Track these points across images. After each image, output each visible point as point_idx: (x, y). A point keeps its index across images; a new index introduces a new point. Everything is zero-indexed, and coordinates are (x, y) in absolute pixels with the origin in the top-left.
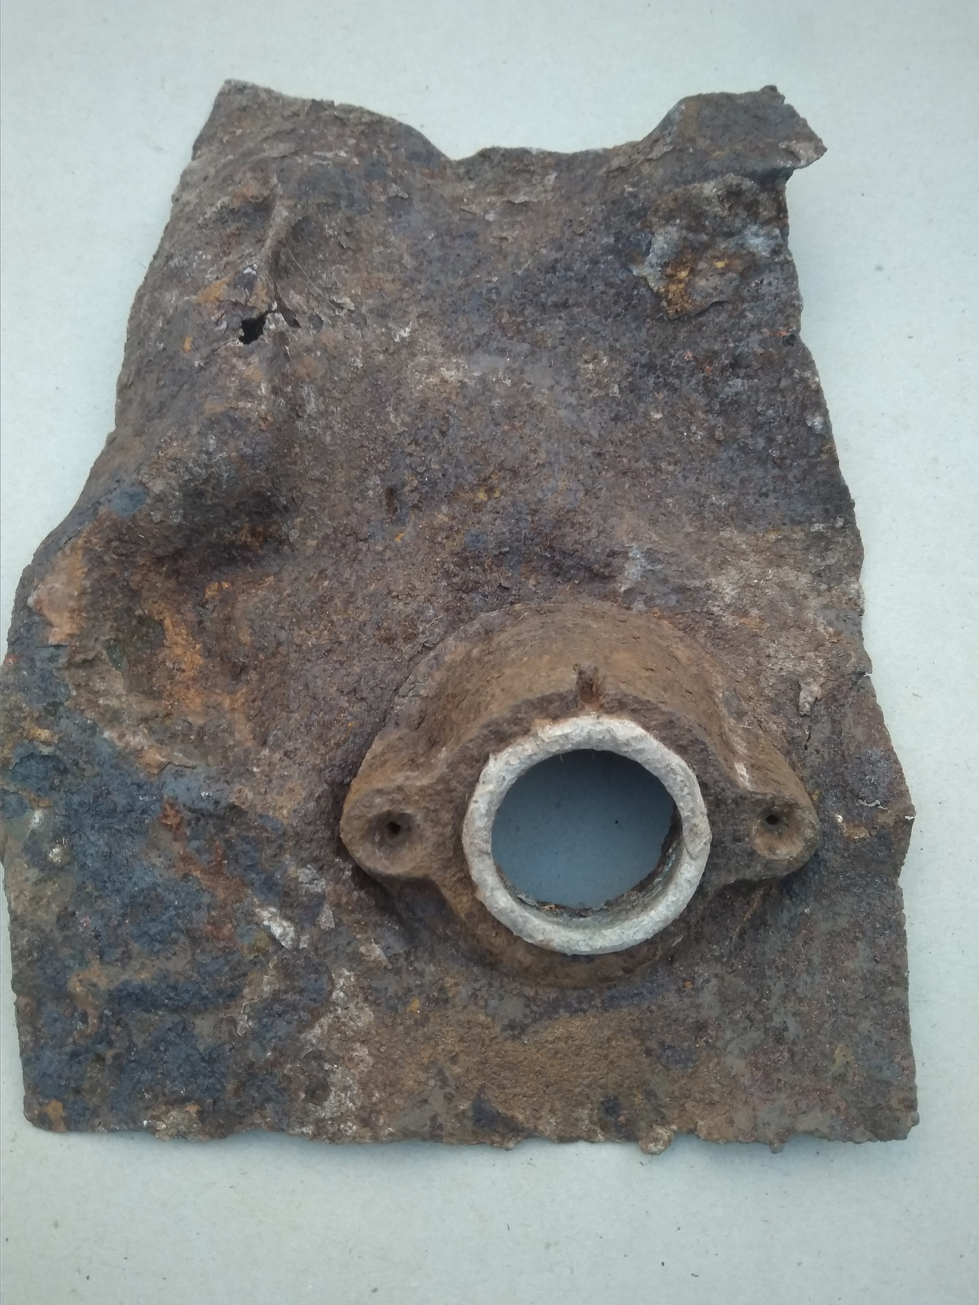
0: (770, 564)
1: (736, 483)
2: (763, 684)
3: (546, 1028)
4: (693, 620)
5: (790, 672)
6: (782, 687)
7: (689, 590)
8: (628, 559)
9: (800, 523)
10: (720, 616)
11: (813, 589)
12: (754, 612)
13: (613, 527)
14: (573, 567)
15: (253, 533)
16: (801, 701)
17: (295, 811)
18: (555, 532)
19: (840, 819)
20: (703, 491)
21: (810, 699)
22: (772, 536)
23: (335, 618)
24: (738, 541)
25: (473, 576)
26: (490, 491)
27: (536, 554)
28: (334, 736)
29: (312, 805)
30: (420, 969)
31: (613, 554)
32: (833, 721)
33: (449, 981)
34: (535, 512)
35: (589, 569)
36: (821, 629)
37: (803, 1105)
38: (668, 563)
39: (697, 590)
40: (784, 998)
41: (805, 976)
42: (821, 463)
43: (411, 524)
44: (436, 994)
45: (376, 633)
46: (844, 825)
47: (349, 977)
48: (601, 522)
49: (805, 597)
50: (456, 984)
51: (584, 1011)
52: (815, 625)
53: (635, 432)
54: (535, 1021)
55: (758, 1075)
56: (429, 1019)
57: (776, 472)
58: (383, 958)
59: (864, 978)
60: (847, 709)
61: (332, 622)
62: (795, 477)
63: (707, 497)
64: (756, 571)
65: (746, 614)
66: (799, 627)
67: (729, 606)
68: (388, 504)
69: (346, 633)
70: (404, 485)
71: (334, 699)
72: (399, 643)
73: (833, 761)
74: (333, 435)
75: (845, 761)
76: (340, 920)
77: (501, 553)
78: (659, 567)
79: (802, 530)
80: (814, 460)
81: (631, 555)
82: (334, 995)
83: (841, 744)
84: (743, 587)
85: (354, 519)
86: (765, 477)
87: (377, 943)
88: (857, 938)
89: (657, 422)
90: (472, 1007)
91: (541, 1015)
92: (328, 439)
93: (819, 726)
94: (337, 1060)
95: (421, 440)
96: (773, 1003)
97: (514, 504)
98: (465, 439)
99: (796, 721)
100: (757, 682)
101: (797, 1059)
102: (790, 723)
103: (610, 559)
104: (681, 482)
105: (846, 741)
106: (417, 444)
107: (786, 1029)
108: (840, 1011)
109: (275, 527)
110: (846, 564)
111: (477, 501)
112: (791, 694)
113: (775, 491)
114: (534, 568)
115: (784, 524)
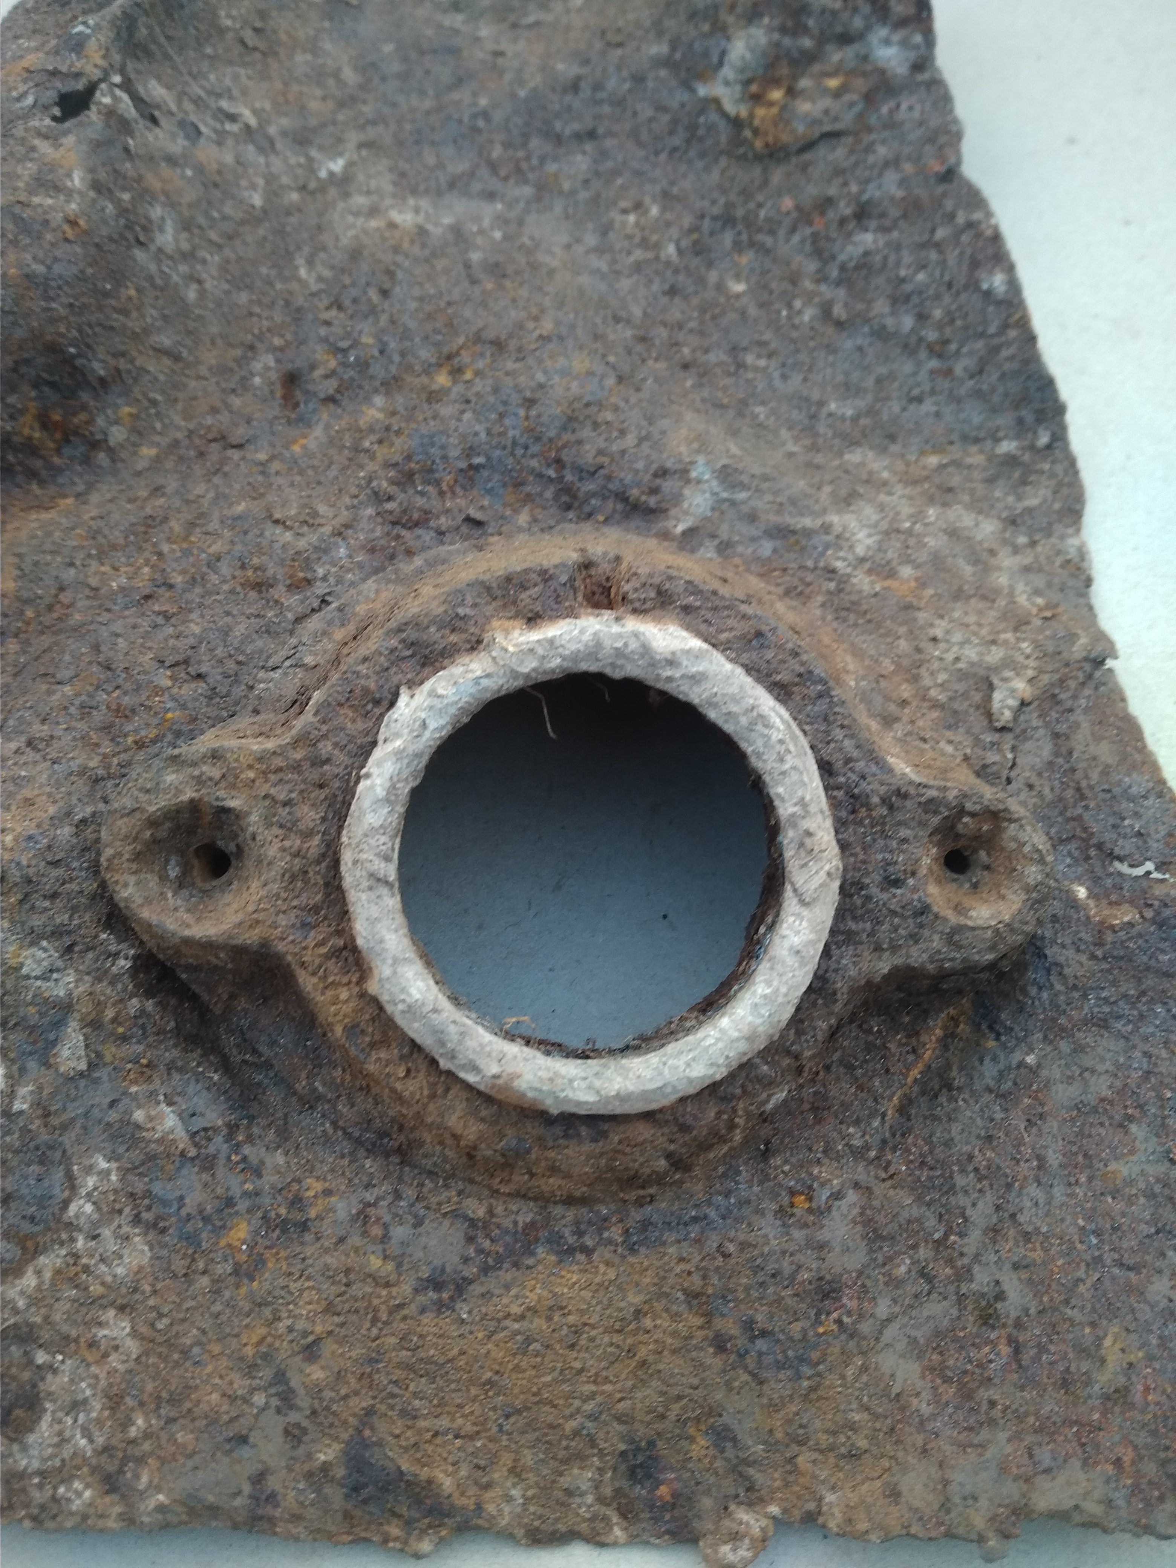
0: (931, 500)
1: (870, 382)
2: (927, 681)
3: (507, 1287)
4: (802, 580)
5: (972, 664)
6: (961, 687)
7: (794, 532)
8: (688, 481)
9: (977, 440)
10: (849, 576)
11: (1005, 542)
12: (906, 571)
13: (663, 433)
14: (594, 495)
15: (45, 423)
16: (996, 705)
17: (30, 838)
18: (567, 437)
19: (1082, 892)
20: (816, 395)
21: (1013, 703)
22: (933, 460)
23: (165, 548)
24: (876, 466)
25: (420, 502)
26: (457, 372)
27: (532, 471)
28: (136, 731)
29: (66, 832)
30: (254, 1160)
31: (663, 473)
32: (1056, 736)
33: (314, 1188)
34: (530, 402)
35: (622, 497)
36: (1022, 600)
37: (1044, 1455)
38: (757, 490)
39: (808, 533)
40: (994, 1232)
41: (1033, 1190)
42: (1008, 344)
43: (321, 426)
44: (283, 1211)
45: (238, 573)
46: (1091, 903)
47: (108, 1172)
48: (644, 423)
49: (992, 552)
50: (327, 1193)
51: (588, 1251)
52: (1011, 594)
53: (703, 311)
54: (486, 1270)
55: (949, 1392)
56: (264, 1262)
57: (934, 363)
58: (181, 1135)
59: (1151, 1195)
60: (1078, 716)
62: (965, 370)
63: (821, 404)
64: (906, 510)
65: (892, 574)
66: (984, 598)
67: (862, 560)
68: (285, 397)
69: (183, 572)
70: (313, 367)
71: (146, 673)
72: (279, 592)
73: (1061, 799)
74: (202, 293)
75: (1083, 797)
76: (99, 1055)
77: (471, 467)
78: (742, 496)
79: (981, 452)
80: (996, 341)
81: (694, 474)
82: (73, 1209)
83: (1073, 770)
84: (887, 533)
85: (224, 418)
86: (915, 374)
87: (170, 1104)
88: (1130, 1118)
89: (738, 296)
90: (356, 1240)
91: (500, 1260)
92: (192, 294)
93: (1029, 745)
94: (64, 1344)
95: (347, 303)
96: (973, 1240)
97: (496, 390)
98: (421, 299)
99: (988, 737)
100: (916, 678)
101: (1026, 1359)
102: (977, 742)
103: (658, 481)
104: (777, 383)
105: (1082, 765)
106: (340, 308)
107: (1000, 1296)
108: (1108, 1259)
109: (83, 416)
110: (1057, 506)
111: (434, 387)
112: (977, 697)
113: (933, 392)
114: (528, 495)
115: (951, 443)
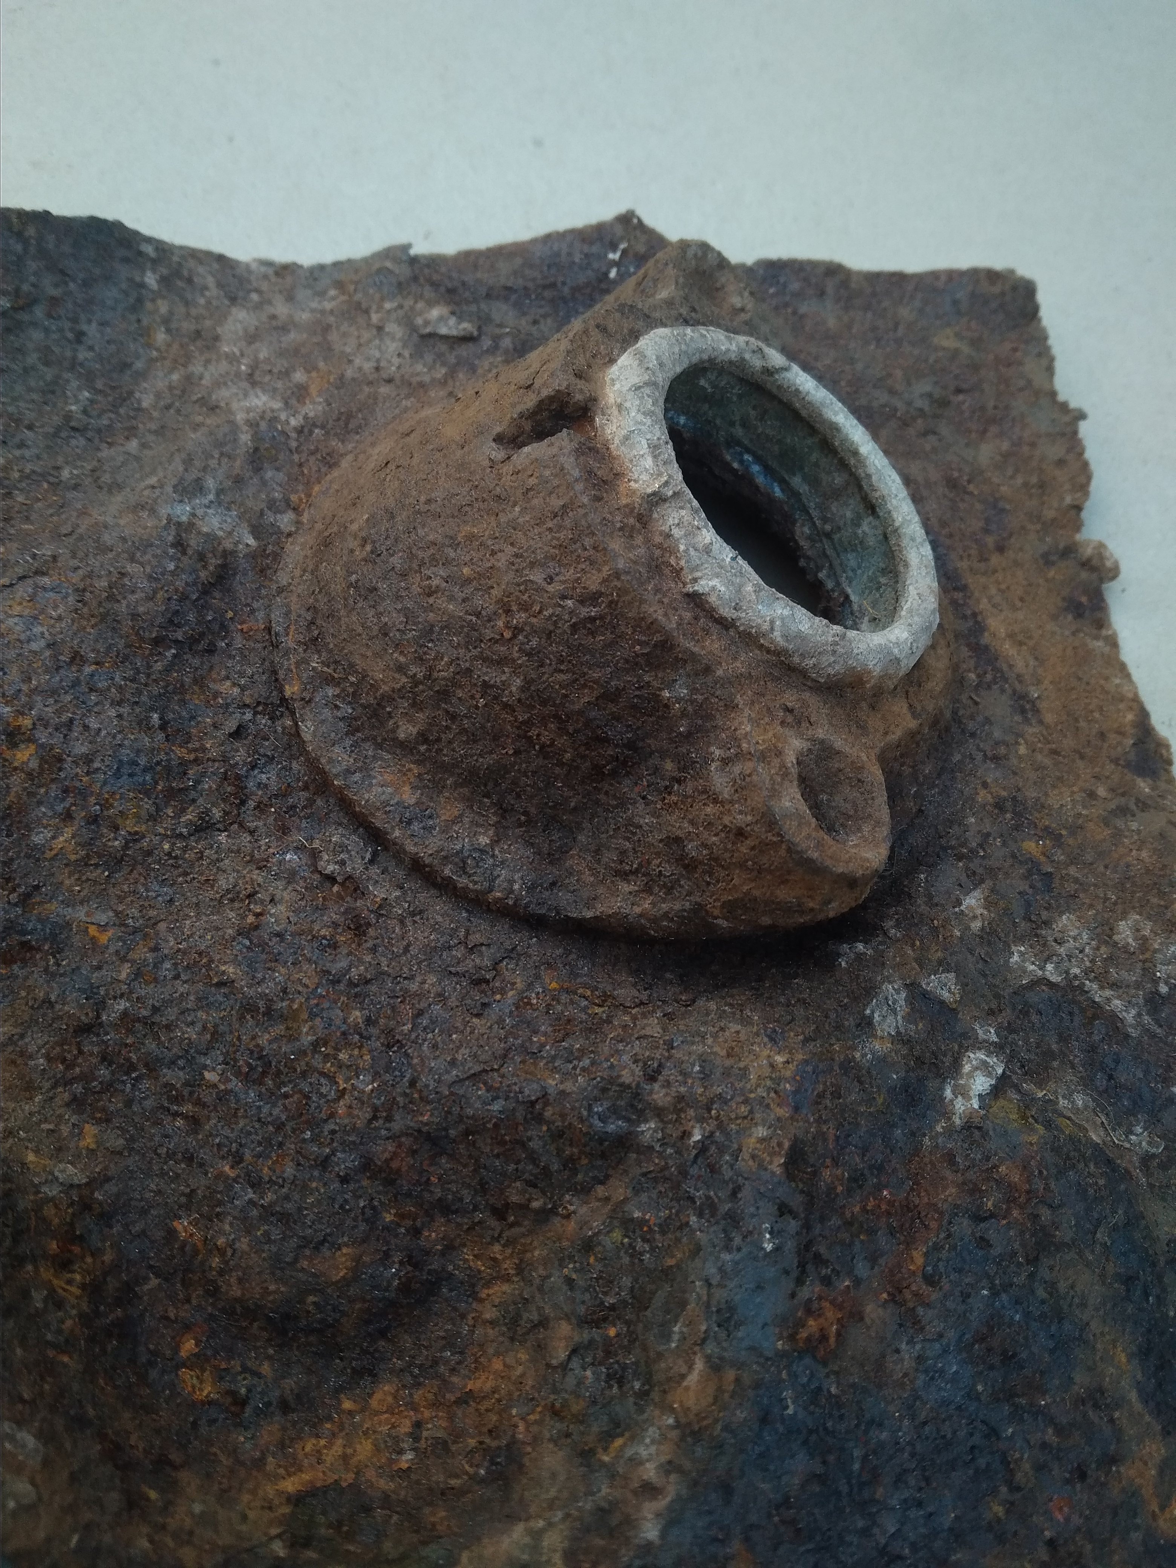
0: (210, 347)
5: (405, 346)
8: (191, 525)
9: (140, 300)
10: (306, 418)
11: (258, 308)
12: (299, 376)
14: (200, 616)
15: (64, 1264)
16: (454, 333)
17: (773, 1040)
18: (126, 629)
21: (452, 321)
22: (160, 337)
25: (208, 784)
27: (168, 670)
29: (750, 1013)
30: (979, 839)
31: (180, 545)
32: (488, 296)
33: (983, 796)
34: (77, 658)
35: (206, 590)
38: (204, 470)
39: (257, 439)
40: (891, 392)
41: (858, 367)
42: (41, 238)
43: (67, 910)
45: (344, 949)
47: (1022, 954)
48: (110, 555)
50: (985, 785)
55: (994, 430)
56: (1047, 828)
57: (39, 311)
58: (979, 894)
60: (470, 279)
61: (315, 1045)
62: (56, 286)
63: (68, 417)
64: (224, 366)
65: (302, 387)
67: (287, 405)
76: (940, 963)
77: (163, 727)
78: (211, 483)
80: (33, 248)
82: (1055, 979)
84: (254, 384)
93: (496, 315)
94: (1148, 972)
97: (53, 693)
99: (486, 343)
103: (190, 552)
105: (520, 281)
107: (930, 395)
108: (894, 337)
110: (216, 268)
111: (34, 764)
112: (443, 347)
113: (75, 320)
114: (195, 681)
115: (139, 321)
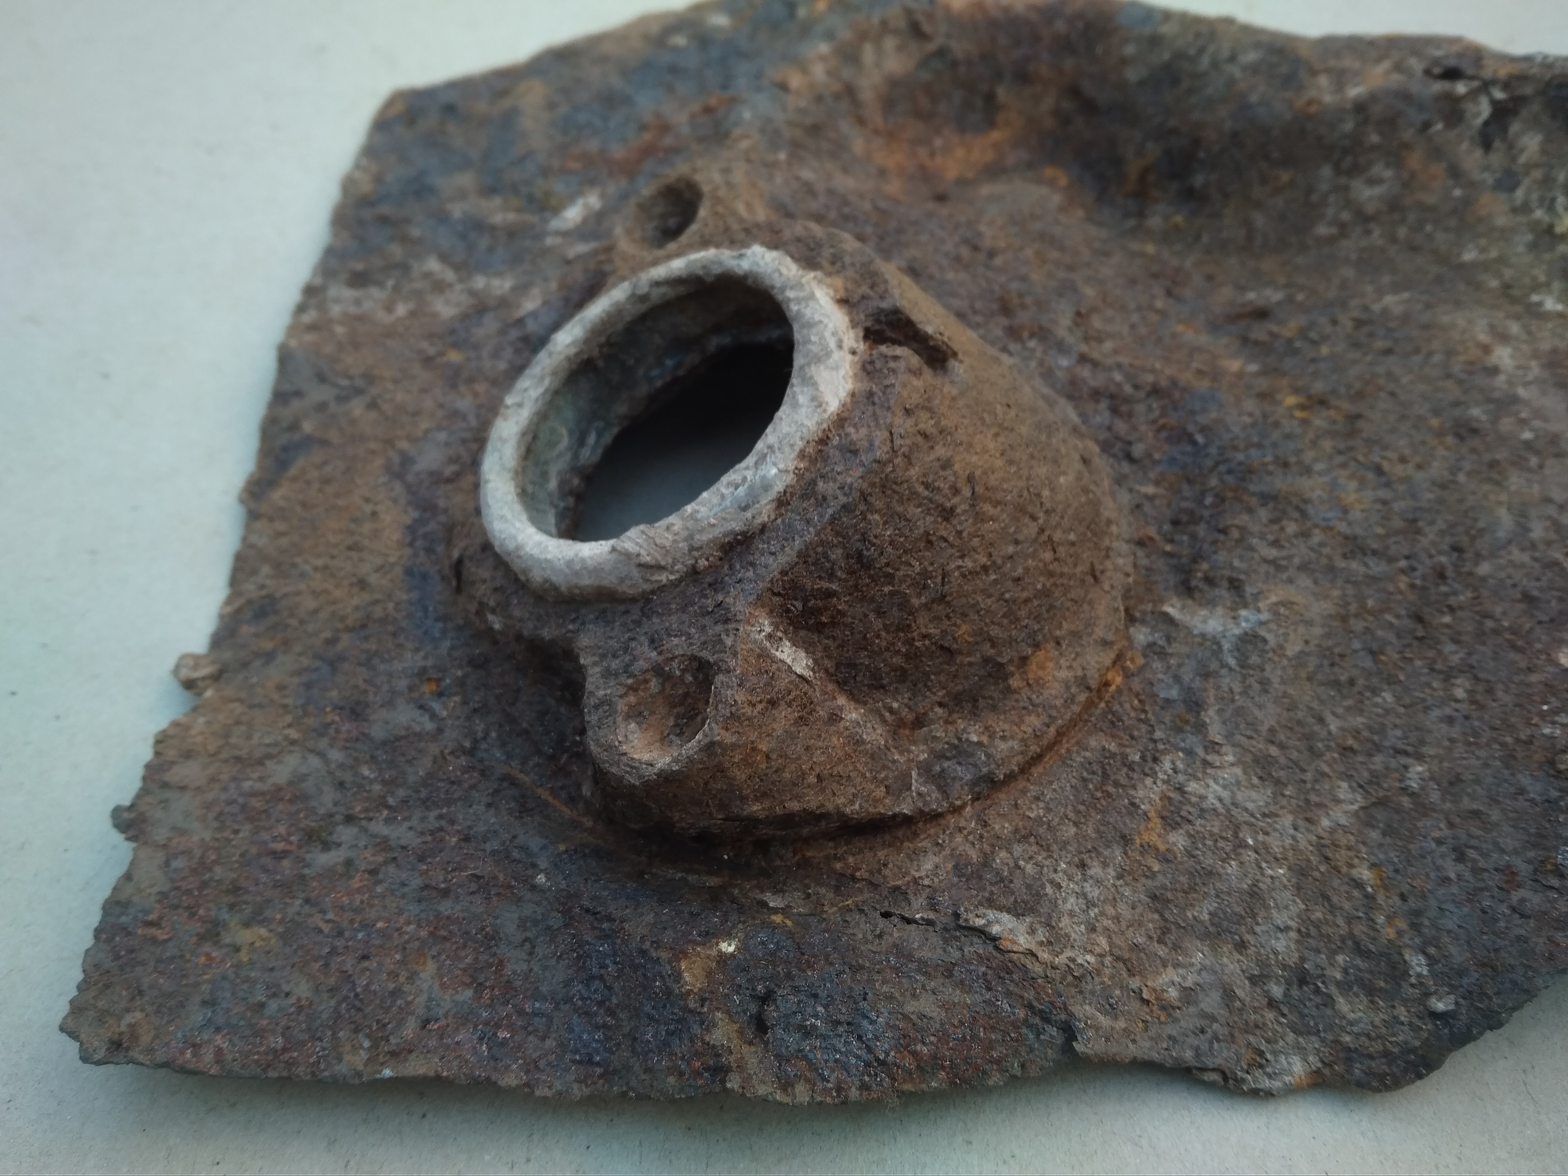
4: (1135, 727)
5: (1054, 901)
6: (1018, 884)
8: (1232, 609)
9: (1415, 927)
10: (1154, 774)
13: (1291, 581)
16: (991, 914)
18: (1254, 501)
19: (728, 947)
20: (1429, 751)
21: (996, 929)
22: (1365, 874)
23: (1029, 251)
25: (1140, 408)
26: (1304, 408)
31: (1235, 585)
32: (950, 967)
37: (180, 863)
43: (1213, 340)
45: (1013, 293)
46: (712, 952)
47: (502, 288)
51: (411, 545)
54: (408, 487)
56: (433, 371)
58: (522, 314)
67: (1180, 789)
68: (1239, 314)
70: (1279, 323)
73: (858, 956)
75: (857, 972)
77: (1191, 435)
81: (1243, 613)
82: (480, 278)
83: (898, 973)
84: (1230, 817)
85: (1202, 284)
88: (480, 990)
89: (1553, 661)
90: (440, 413)
93: (936, 939)
94: (397, 290)
95: (1365, 330)
96: (381, 828)
97: (1288, 436)
98: (1390, 375)
101: (267, 861)
102: (939, 891)
103: (1225, 584)
104: (1436, 713)
105: (905, 982)
106: (1357, 327)
107: (326, 847)
109: (1157, 194)
114: (1179, 489)
115: (1403, 898)
